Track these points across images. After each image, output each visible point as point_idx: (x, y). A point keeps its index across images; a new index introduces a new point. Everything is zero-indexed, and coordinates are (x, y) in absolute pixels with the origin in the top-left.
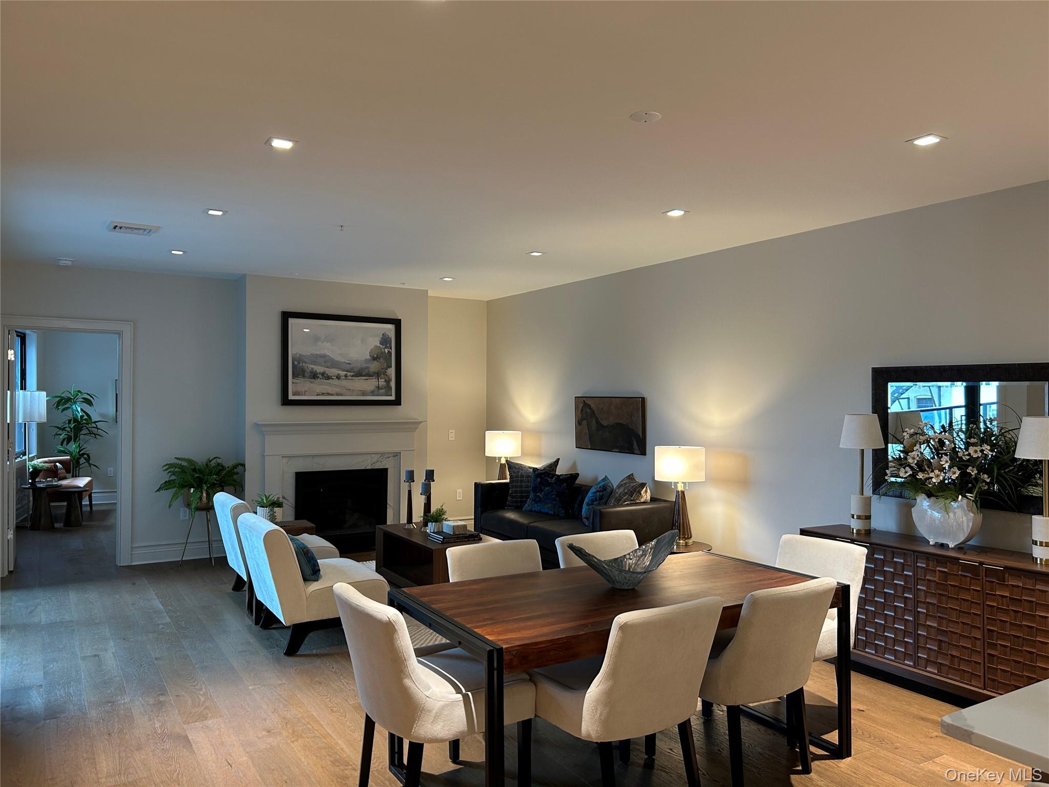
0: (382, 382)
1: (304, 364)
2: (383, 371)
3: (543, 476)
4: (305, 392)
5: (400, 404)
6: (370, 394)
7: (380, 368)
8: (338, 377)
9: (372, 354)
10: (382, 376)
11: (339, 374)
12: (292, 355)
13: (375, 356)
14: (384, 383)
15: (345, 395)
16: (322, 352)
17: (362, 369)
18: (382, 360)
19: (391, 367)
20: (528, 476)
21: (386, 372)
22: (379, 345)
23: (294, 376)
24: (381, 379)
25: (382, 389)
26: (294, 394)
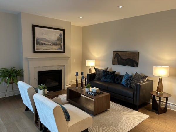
1: (39, 41)
4: (40, 49)
5: (65, 53)
6: (57, 50)
11: (49, 44)
13: (58, 39)
16: (44, 37)
17: (55, 43)
20: (101, 72)
21: (61, 44)
22: (59, 36)
23: (37, 44)
25: (60, 48)
26: (37, 49)
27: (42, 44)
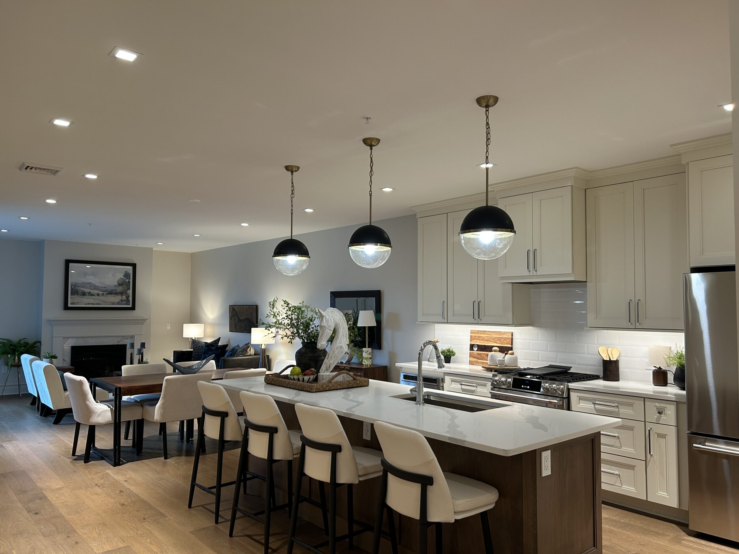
0: (124, 298)
1: (78, 288)
2: (125, 291)
3: (209, 346)
4: (78, 302)
5: (135, 310)
6: (117, 304)
7: (123, 290)
8: (98, 295)
9: (118, 283)
10: (125, 294)
11: (99, 293)
12: (71, 283)
13: (120, 283)
14: (125, 298)
15: (102, 305)
16: (89, 281)
17: (112, 290)
18: (124, 285)
19: (130, 289)
20: (203, 347)
21: (127, 292)
22: (123, 277)
23: (72, 294)
24: (124, 296)
25: (124, 301)
26: (72, 304)
27: (84, 294)
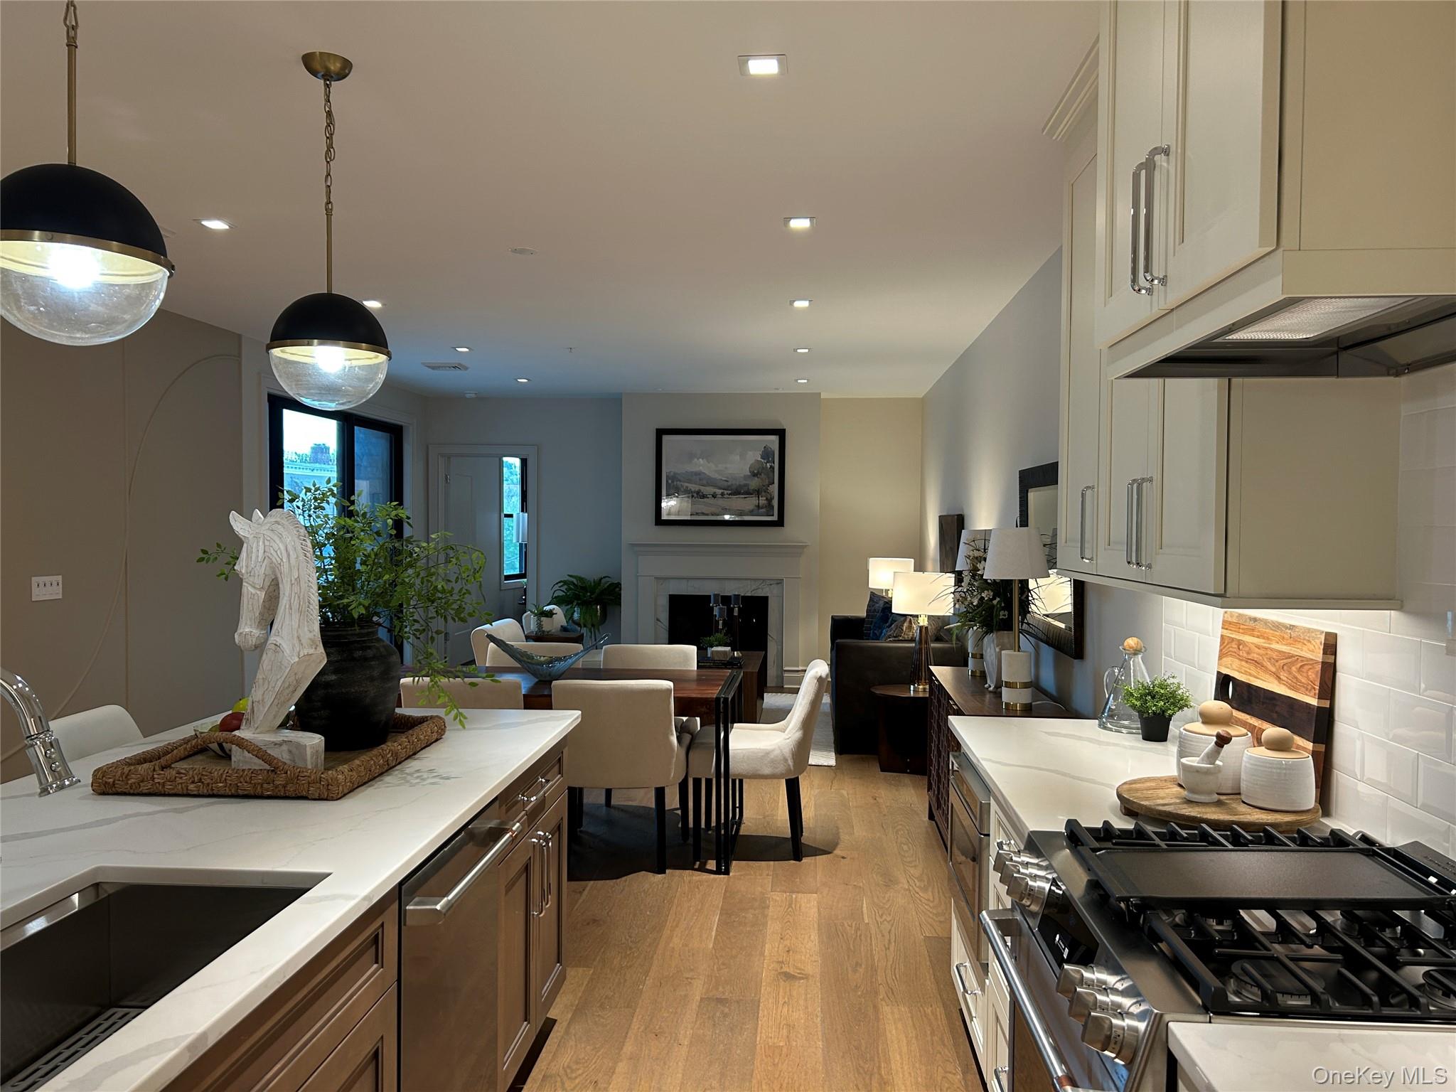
0: (763, 501)
1: (678, 483)
2: (765, 488)
5: (783, 526)
6: (749, 514)
7: (761, 484)
8: (714, 496)
9: (752, 470)
10: (763, 493)
11: (715, 493)
12: (666, 472)
13: (755, 471)
14: (766, 502)
16: (697, 469)
17: (740, 486)
18: (762, 476)
19: (774, 483)
21: (768, 489)
22: (759, 459)
23: (668, 494)
24: (762, 497)
25: (762, 508)
26: (668, 514)
